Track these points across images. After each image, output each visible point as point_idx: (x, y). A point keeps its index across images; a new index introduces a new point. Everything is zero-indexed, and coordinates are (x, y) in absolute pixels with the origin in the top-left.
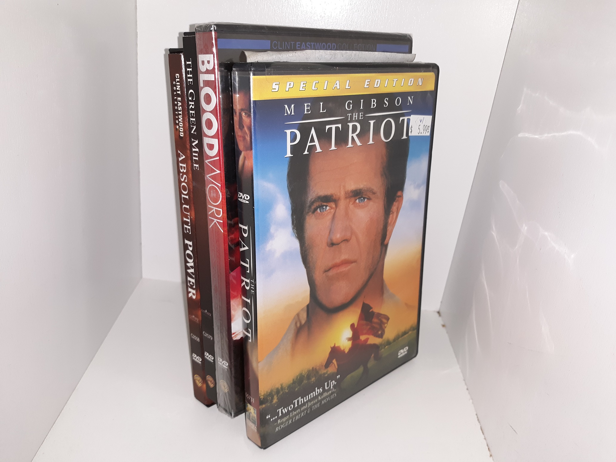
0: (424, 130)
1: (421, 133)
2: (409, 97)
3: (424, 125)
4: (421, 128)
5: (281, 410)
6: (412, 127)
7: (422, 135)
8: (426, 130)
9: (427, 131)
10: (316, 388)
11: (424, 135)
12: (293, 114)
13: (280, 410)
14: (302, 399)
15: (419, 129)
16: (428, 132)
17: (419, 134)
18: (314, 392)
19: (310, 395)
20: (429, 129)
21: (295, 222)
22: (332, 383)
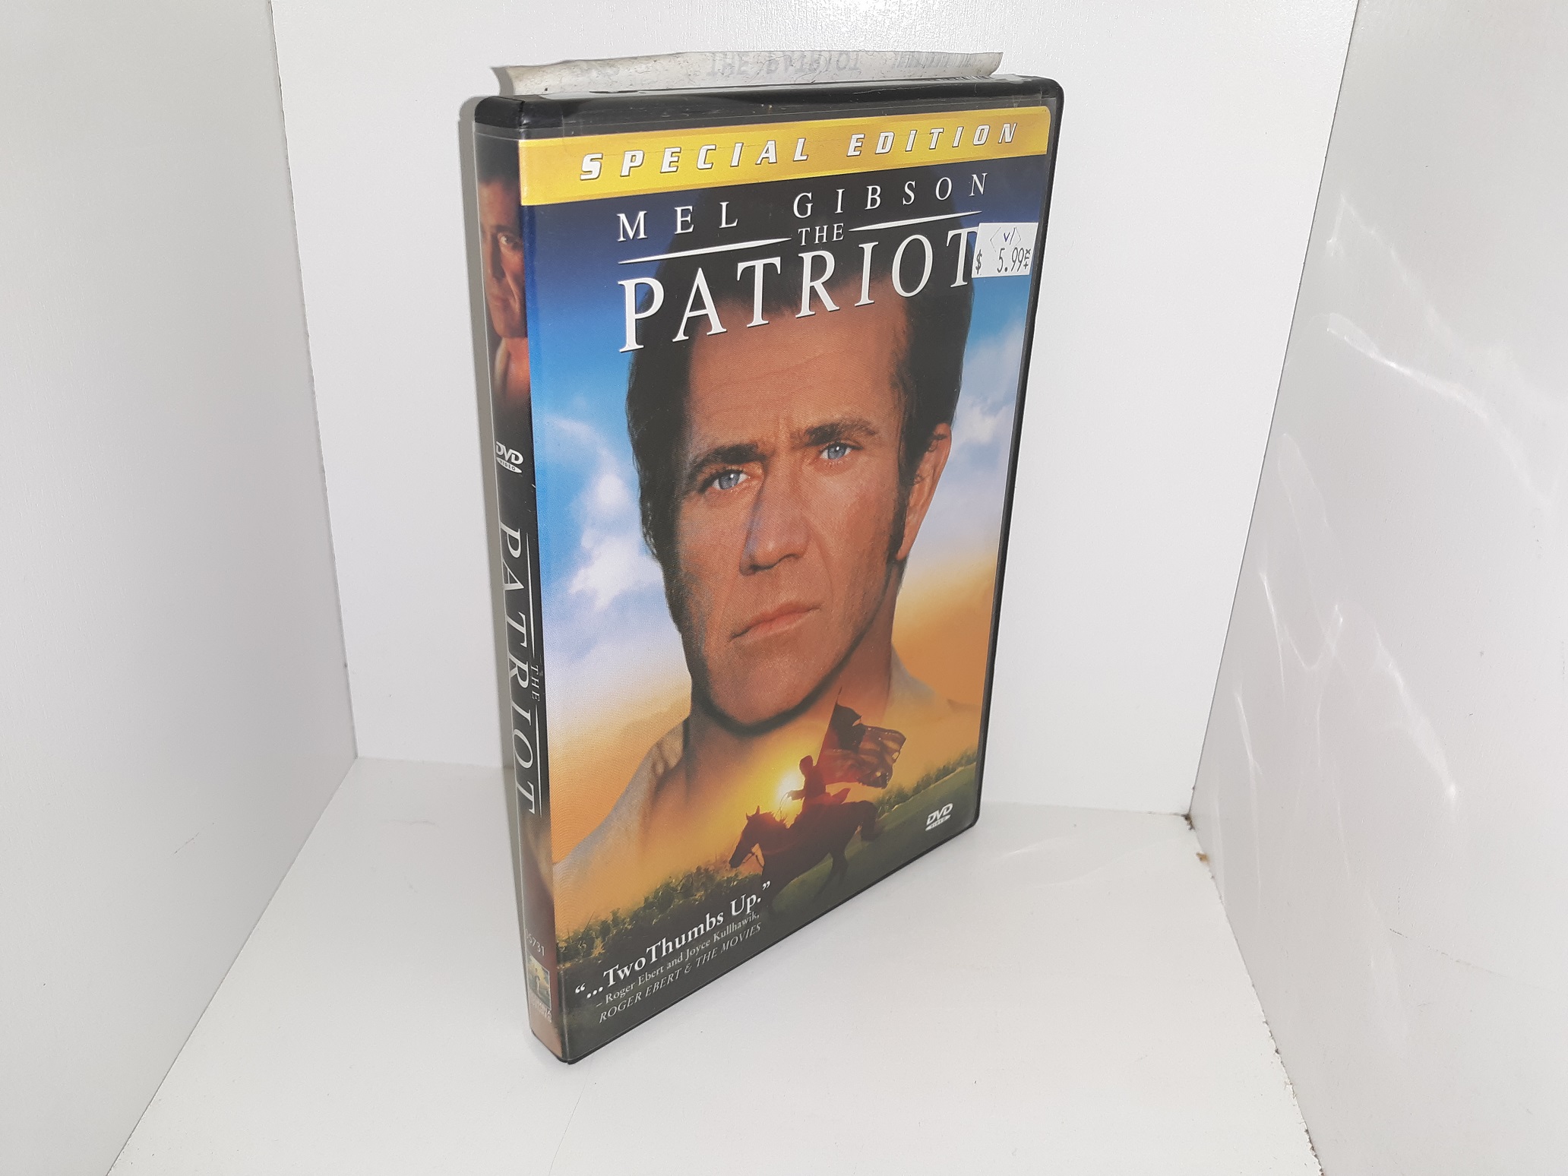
0: (1014, 262)
1: (1006, 269)
2: (975, 176)
3: (1016, 248)
4: (1007, 256)
5: (615, 972)
6: (980, 255)
7: (1009, 273)
8: (1021, 262)
9: (1024, 263)
10: (708, 916)
11: (1015, 273)
12: (642, 235)
13: (611, 971)
14: (670, 944)
15: (1000, 258)
16: (1026, 265)
17: (999, 271)
18: (702, 926)
19: (690, 933)
20: (1028, 258)
21: (650, 518)
22: (748, 900)
